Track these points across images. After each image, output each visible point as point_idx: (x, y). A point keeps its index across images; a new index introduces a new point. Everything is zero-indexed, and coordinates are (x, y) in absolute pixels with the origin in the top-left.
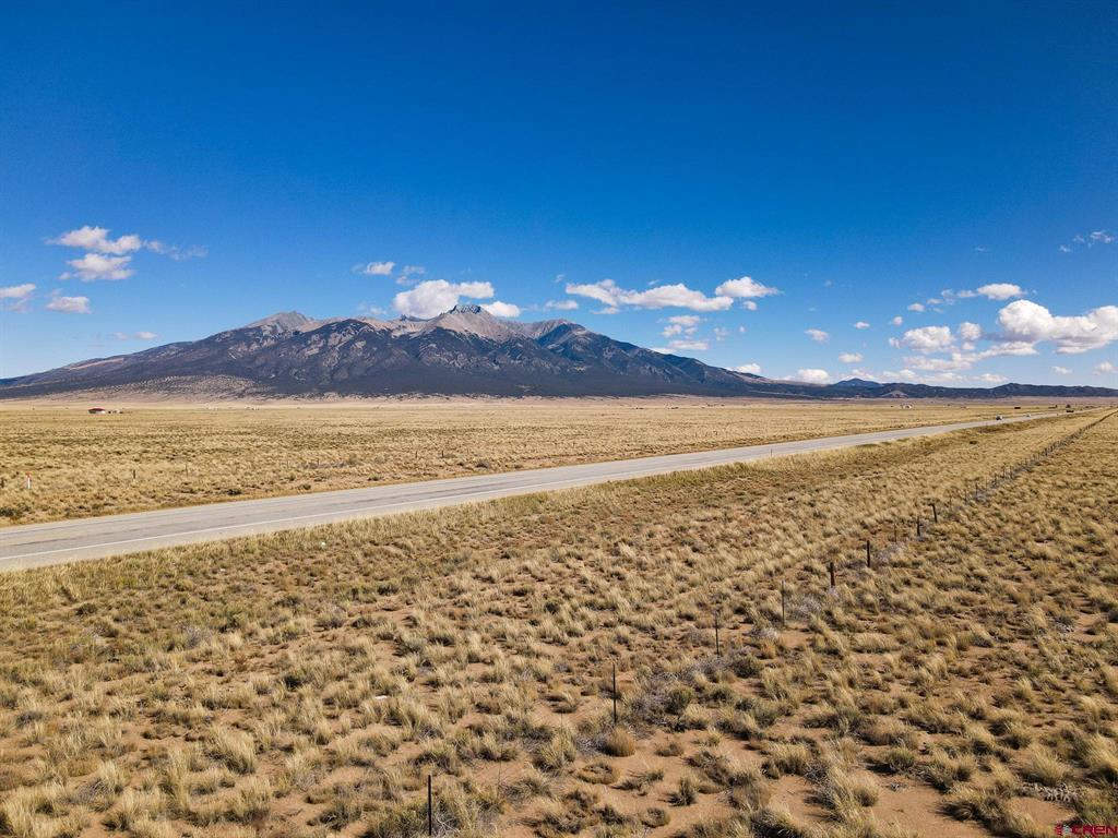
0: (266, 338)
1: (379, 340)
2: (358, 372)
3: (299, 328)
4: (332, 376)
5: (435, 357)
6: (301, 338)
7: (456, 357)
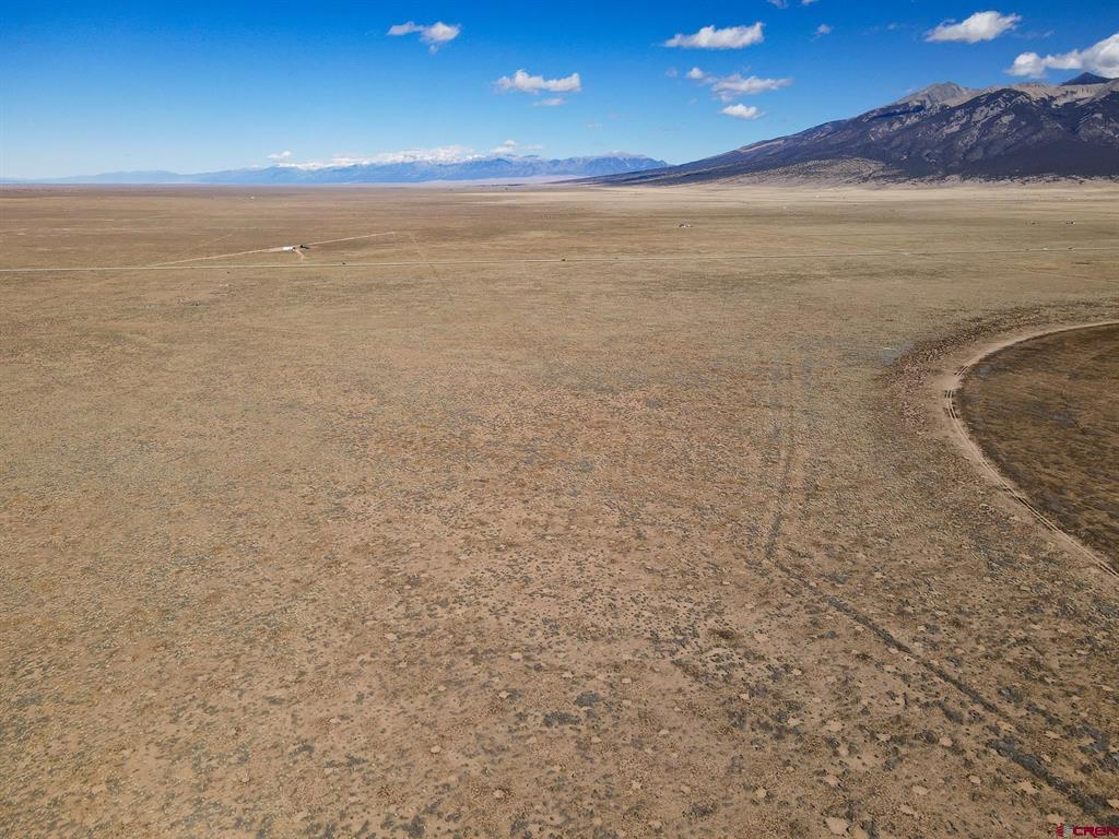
1: (1032, 113)
5: (1096, 130)
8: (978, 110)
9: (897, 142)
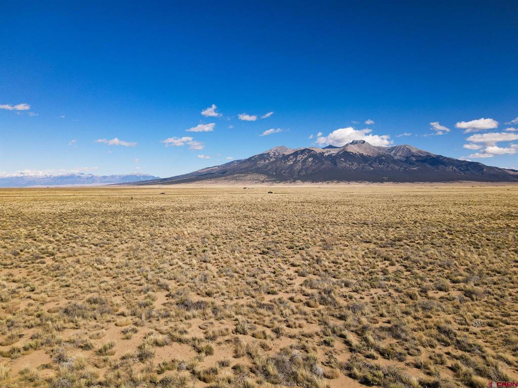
0: (271, 157)
1: (318, 157)
2: (310, 172)
3: (285, 153)
4: (298, 173)
5: (343, 164)
6: (286, 158)
7: (353, 164)
8: (299, 156)
9: (269, 167)
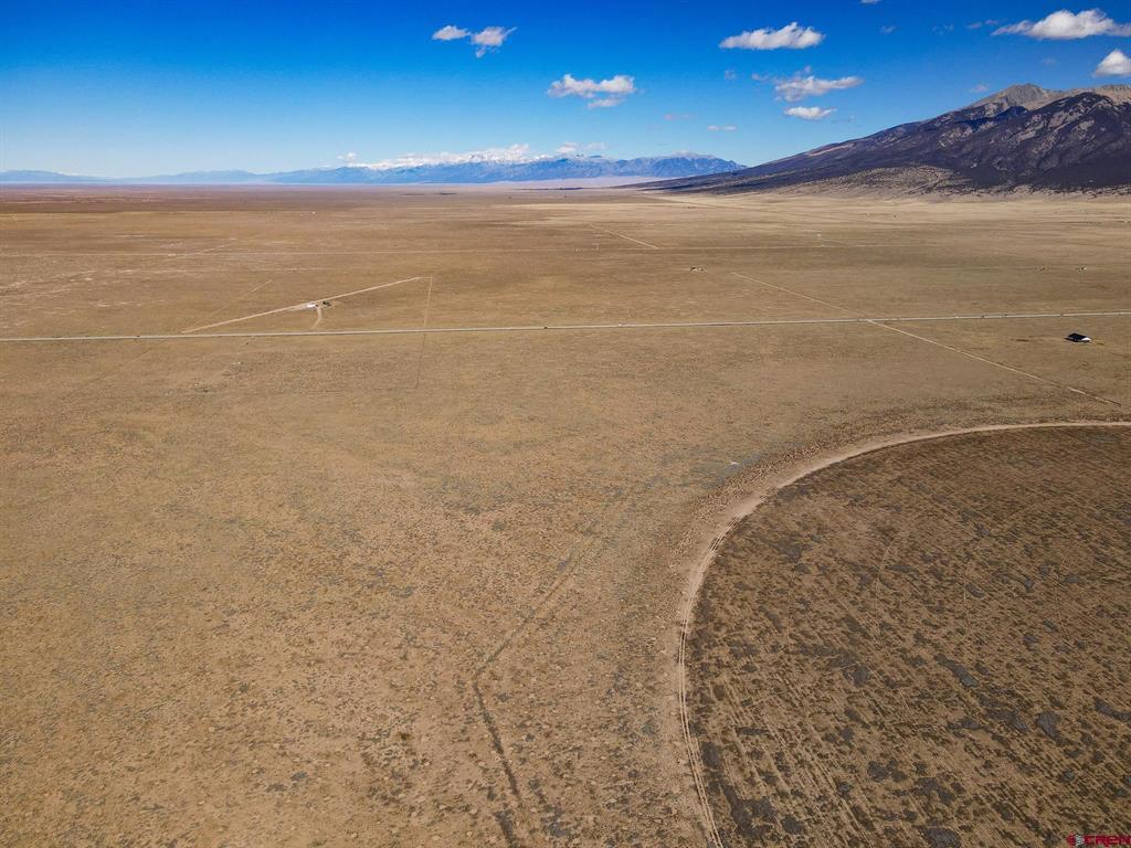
1: (1113, 118)
3: (1026, 104)
6: (1023, 118)
8: (1056, 115)
